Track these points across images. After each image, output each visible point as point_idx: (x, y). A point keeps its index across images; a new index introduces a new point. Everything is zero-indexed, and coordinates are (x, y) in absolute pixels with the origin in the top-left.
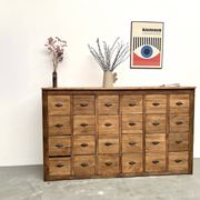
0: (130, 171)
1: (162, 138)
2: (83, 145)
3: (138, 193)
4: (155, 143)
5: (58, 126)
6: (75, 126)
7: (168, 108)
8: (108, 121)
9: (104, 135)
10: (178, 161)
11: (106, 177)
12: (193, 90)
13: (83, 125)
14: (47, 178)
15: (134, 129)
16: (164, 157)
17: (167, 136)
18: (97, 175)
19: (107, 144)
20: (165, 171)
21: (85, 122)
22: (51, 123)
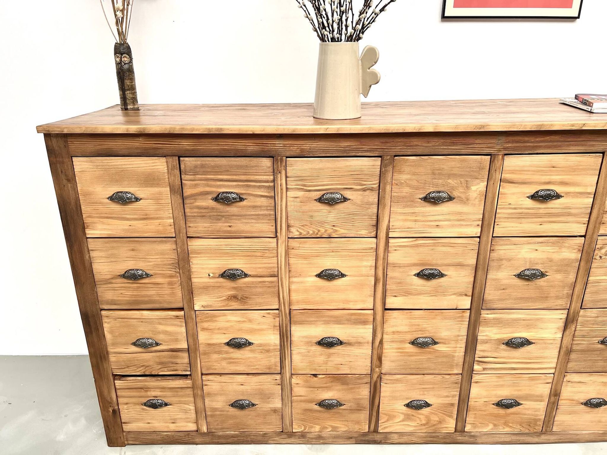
0: (409, 427)
4: (515, 344)
5: (131, 276)
10: (595, 404)
18: (288, 436)
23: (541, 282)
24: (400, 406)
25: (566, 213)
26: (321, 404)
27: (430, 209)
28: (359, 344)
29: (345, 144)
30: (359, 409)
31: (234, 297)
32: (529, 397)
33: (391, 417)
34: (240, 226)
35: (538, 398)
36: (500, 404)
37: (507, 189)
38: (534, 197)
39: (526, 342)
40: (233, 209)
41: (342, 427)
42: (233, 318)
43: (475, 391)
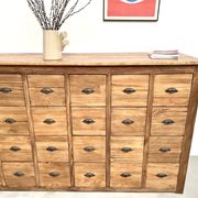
0: (88, 184)
2: (14, 149)
4: (126, 150)
15: (92, 129)
18: (38, 188)
23: (132, 125)
24: (83, 176)
25: (138, 98)
26: (51, 174)
27: (85, 95)
28: (63, 150)
29: (49, 69)
30: (65, 177)
31: (11, 130)
32: (134, 173)
33: (79, 180)
34: (11, 101)
35: (138, 173)
36: (123, 175)
37: (114, 88)
38: (125, 91)
39: (130, 150)
40: (8, 95)
41: (60, 184)
42: (12, 138)
43: (112, 170)
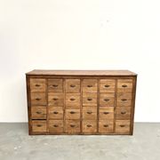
1: (111, 110)
3: (89, 147)
5: (38, 99)
6: (49, 100)
7: (116, 89)
8: (72, 97)
9: (70, 107)
10: (122, 126)
11: (71, 134)
12: (135, 76)
13: (55, 99)
14: (31, 133)
16: (112, 123)
17: (115, 109)
19: (72, 113)
20: (113, 132)
21: (57, 97)
22: (32, 98)
